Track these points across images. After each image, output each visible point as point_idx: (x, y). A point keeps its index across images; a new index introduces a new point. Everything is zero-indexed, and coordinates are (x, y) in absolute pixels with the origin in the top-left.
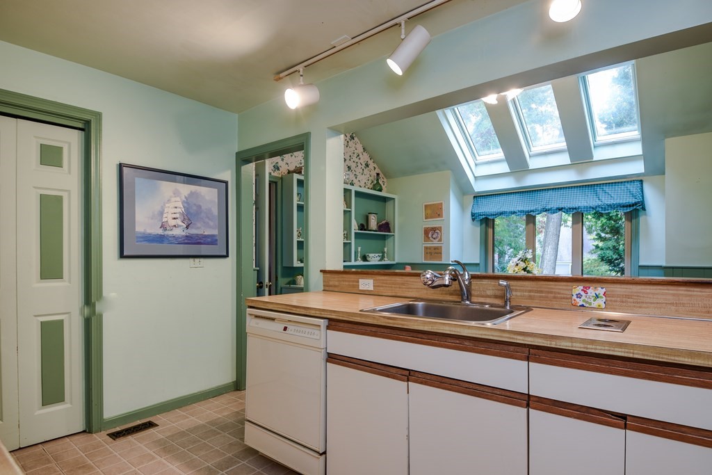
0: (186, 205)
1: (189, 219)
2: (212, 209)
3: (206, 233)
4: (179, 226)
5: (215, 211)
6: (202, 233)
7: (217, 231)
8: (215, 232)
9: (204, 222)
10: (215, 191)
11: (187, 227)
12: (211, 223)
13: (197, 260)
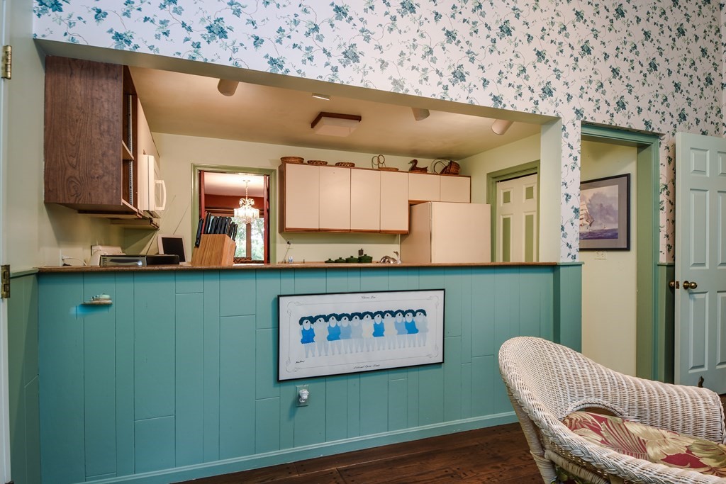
0: (589, 206)
1: (592, 218)
2: (613, 205)
3: (606, 229)
4: (584, 225)
5: (616, 206)
6: (603, 228)
7: (617, 225)
8: (615, 226)
9: (605, 219)
10: (616, 187)
11: (590, 225)
12: (612, 219)
13: (601, 253)
